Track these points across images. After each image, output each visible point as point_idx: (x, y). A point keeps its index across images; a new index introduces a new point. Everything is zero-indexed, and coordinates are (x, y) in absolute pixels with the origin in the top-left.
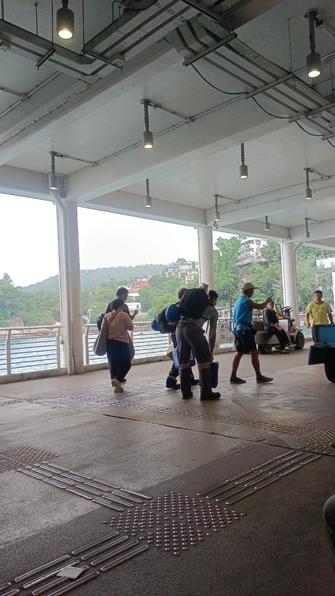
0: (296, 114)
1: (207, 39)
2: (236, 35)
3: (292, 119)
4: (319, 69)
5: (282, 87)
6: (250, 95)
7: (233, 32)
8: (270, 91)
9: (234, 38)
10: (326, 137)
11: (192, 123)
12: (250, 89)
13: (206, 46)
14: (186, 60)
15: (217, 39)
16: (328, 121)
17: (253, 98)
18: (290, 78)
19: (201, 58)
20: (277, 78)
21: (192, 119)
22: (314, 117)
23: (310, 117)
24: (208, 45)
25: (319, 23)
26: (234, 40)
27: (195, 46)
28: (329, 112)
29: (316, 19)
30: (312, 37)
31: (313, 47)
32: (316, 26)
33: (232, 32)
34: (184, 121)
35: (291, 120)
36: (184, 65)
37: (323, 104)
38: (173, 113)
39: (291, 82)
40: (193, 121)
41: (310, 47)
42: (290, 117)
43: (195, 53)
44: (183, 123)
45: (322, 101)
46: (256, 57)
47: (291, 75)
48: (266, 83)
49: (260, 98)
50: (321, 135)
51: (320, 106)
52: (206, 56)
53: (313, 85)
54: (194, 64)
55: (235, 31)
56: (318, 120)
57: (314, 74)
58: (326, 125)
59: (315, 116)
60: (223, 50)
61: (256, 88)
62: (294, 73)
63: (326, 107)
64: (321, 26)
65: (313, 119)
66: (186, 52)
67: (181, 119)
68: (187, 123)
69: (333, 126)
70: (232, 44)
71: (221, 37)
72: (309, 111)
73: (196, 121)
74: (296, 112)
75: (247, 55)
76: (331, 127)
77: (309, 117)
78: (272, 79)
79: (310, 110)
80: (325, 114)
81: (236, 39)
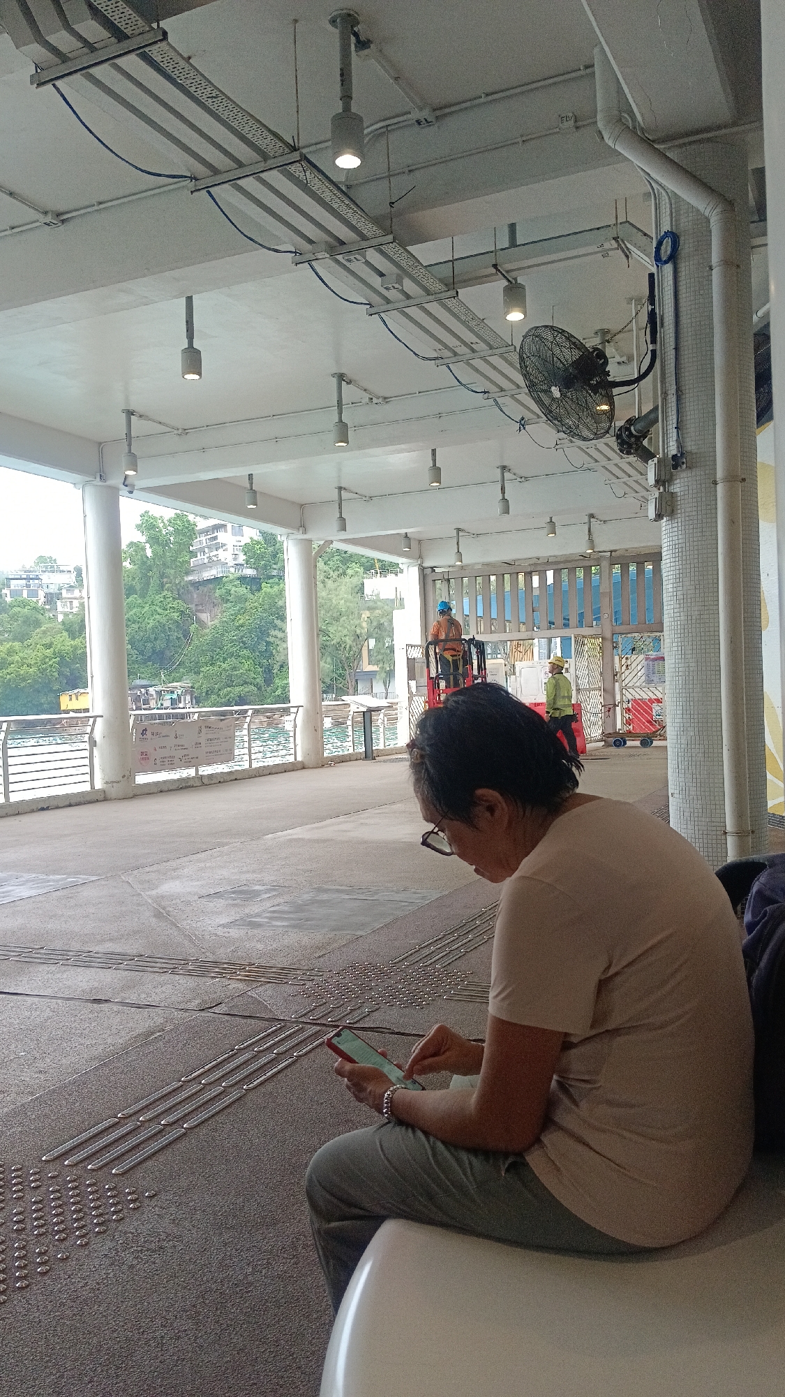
0: (308, 247)
1: (92, 30)
2: (165, 34)
3: (300, 257)
4: (360, 153)
5: (274, 177)
6: (201, 184)
7: (158, 26)
8: (249, 184)
9: (160, 40)
10: (373, 310)
11: (62, 228)
12: (200, 170)
13: (90, 47)
14: (39, 71)
15: (120, 35)
16: (381, 275)
17: (209, 192)
18: (295, 162)
19: (79, 74)
20: (265, 157)
21: (61, 217)
22: (349, 261)
23: (340, 257)
24: (95, 45)
25: (363, 44)
26: (159, 44)
27: (62, 39)
28: (382, 253)
29: (356, 35)
30: (345, 75)
31: (347, 97)
32: (356, 51)
33: (155, 25)
34: (43, 219)
35: (298, 258)
36: (32, 83)
37: (369, 234)
38: (11, 194)
39: (296, 169)
40: (63, 221)
41: (339, 95)
42: (295, 252)
43: (63, 57)
44: (38, 224)
45: (368, 229)
46: (215, 98)
47: (296, 156)
48: (240, 165)
49: (224, 193)
50: (365, 304)
51: (364, 238)
52: (91, 71)
53: (347, 188)
54: (59, 83)
55: (163, 24)
56: (358, 267)
57: (348, 161)
58: (376, 281)
59: (352, 258)
60: (131, 63)
61: (215, 171)
62: (304, 151)
63: (374, 242)
64: (366, 52)
65: (348, 264)
66: (36, 48)
67: (32, 214)
68: (48, 225)
69: (390, 286)
70: (155, 52)
71: (128, 31)
72: (336, 246)
73: (70, 225)
74: (310, 242)
75: (193, 89)
76: (385, 288)
77: (338, 257)
78: (255, 156)
79: (342, 243)
80: (372, 256)
81: (164, 43)
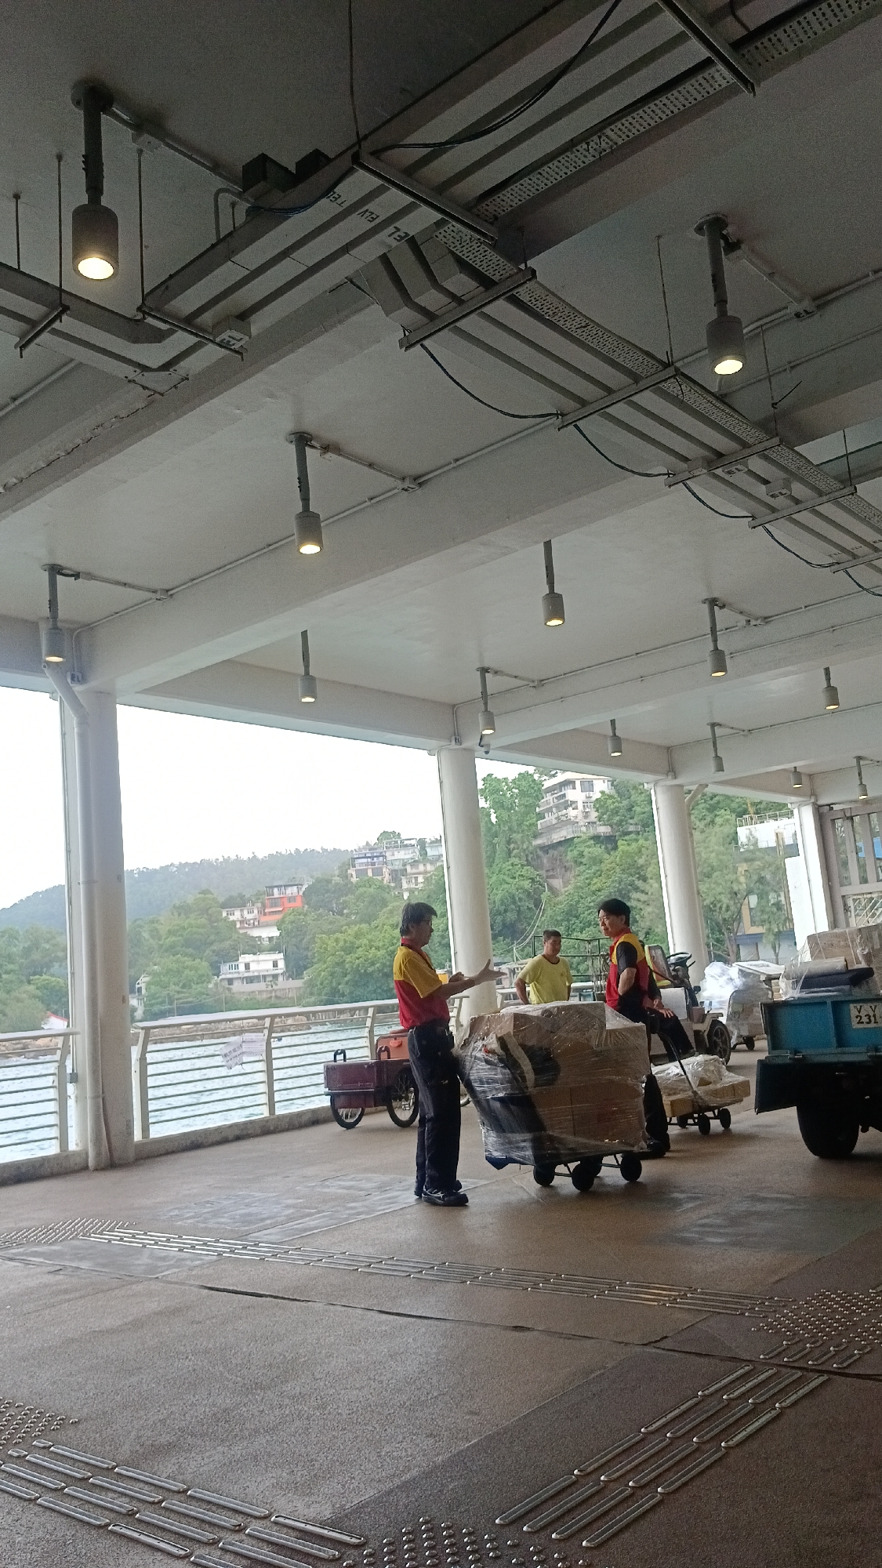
0: (685, 466)
1: (459, 283)
2: (534, 272)
3: (673, 478)
4: (739, 355)
5: (647, 399)
6: (569, 418)
7: (526, 266)
8: (620, 410)
9: (529, 280)
10: (758, 522)
11: (419, 492)
12: (570, 405)
13: (458, 300)
14: (407, 334)
15: (486, 282)
16: (766, 482)
17: (576, 426)
18: (669, 378)
19: (446, 330)
20: (636, 378)
21: (419, 480)
22: (729, 473)
23: (719, 472)
24: (462, 298)
25: (732, 246)
26: (528, 285)
27: (431, 299)
28: (766, 458)
29: (725, 238)
30: (718, 280)
31: (721, 301)
32: (726, 255)
33: (522, 267)
34: (400, 484)
35: (672, 479)
36: (401, 347)
37: (751, 441)
38: (371, 465)
39: (672, 387)
40: (420, 485)
41: (713, 302)
42: (668, 474)
43: (430, 315)
44: (396, 491)
45: (750, 434)
46: (585, 327)
47: (671, 371)
48: (609, 391)
49: (593, 426)
50: (747, 517)
51: (745, 445)
52: (458, 324)
53: (725, 394)
54: (426, 343)
55: (529, 263)
56: (741, 479)
57: (729, 366)
58: (761, 490)
59: (733, 469)
60: (500, 308)
61: (583, 403)
62: (678, 365)
63: (760, 447)
64: (738, 252)
65: (727, 477)
66: (407, 314)
67: (390, 482)
68: (406, 490)
69: (777, 493)
70: (523, 294)
71: (496, 278)
72: (716, 459)
73: (426, 488)
74: (685, 459)
75: (562, 322)
76: (772, 496)
77: (715, 471)
78: (625, 380)
79: (720, 455)
80: (757, 464)
81: (533, 282)
